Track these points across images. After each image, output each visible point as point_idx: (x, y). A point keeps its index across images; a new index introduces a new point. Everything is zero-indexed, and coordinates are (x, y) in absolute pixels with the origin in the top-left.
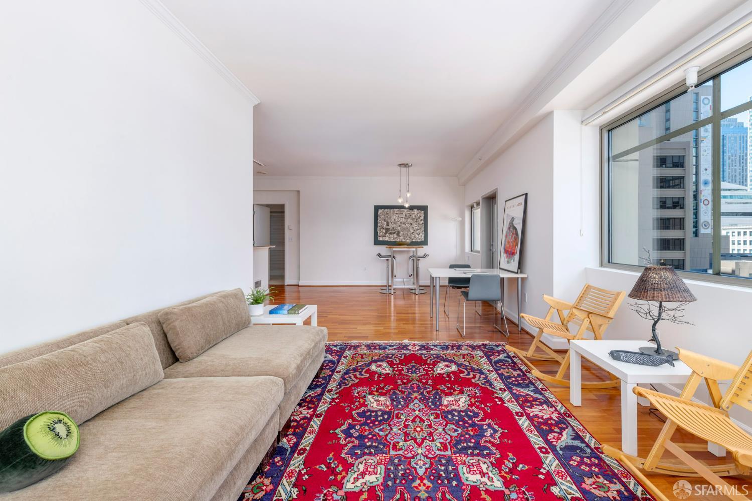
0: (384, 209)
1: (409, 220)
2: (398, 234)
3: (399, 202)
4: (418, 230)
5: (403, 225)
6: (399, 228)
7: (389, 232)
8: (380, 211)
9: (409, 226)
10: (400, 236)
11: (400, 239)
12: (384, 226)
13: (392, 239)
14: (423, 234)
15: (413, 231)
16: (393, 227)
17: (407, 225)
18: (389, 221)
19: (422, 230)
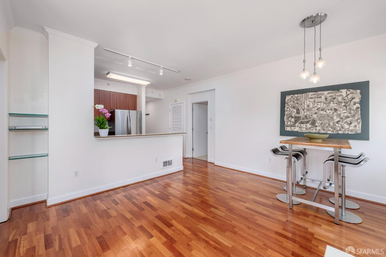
0: (294, 94)
1: (332, 104)
2: (313, 123)
3: (313, 83)
4: (348, 117)
5: (322, 112)
6: (315, 116)
7: (299, 121)
8: (288, 98)
9: (332, 112)
10: (317, 126)
11: (316, 130)
12: (293, 114)
13: (305, 129)
14: (359, 123)
15: (338, 119)
16: (305, 114)
17: (328, 112)
18: (300, 108)
19: (356, 118)
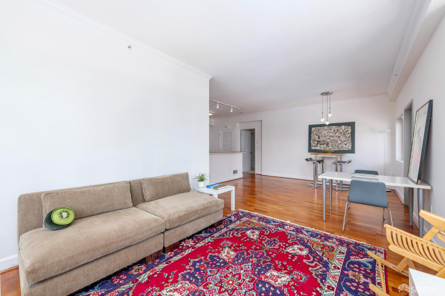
0: (316, 127)
1: (337, 134)
2: (327, 144)
4: (345, 141)
5: (332, 138)
6: (328, 140)
7: (320, 143)
8: (313, 129)
9: (337, 138)
10: (329, 146)
11: (329, 148)
12: (316, 139)
13: (323, 148)
14: (350, 144)
15: (340, 142)
16: (323, 139)
17: (335, 138)
18: (320, 135)
19: (349, 142)
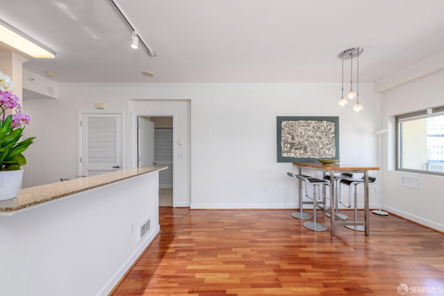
0: (289, 120)
1: (318, 133)
2: (305, 149)
4: (327, 144)
5: (311, 139)
6: (306, 143)
7: (294, 148)
8: (284, 123)
9: (318, 140)
10: (308, 152)
11: (307, 155)
12: (289, 140)
13: (299, 155)
14: (334, 149)
15: (322, 146)
16: (299, 141)
17: (315, 139)
18: (294, 135)
19: (333, 145)
